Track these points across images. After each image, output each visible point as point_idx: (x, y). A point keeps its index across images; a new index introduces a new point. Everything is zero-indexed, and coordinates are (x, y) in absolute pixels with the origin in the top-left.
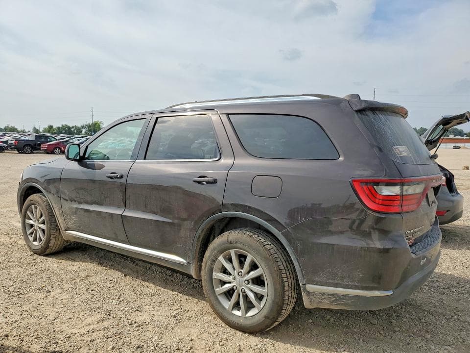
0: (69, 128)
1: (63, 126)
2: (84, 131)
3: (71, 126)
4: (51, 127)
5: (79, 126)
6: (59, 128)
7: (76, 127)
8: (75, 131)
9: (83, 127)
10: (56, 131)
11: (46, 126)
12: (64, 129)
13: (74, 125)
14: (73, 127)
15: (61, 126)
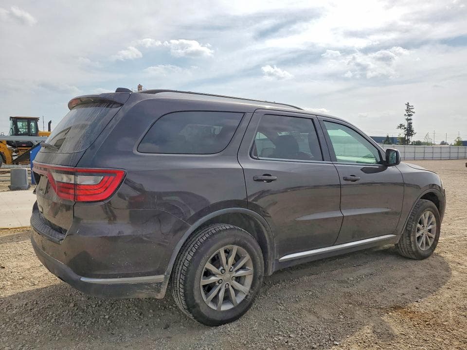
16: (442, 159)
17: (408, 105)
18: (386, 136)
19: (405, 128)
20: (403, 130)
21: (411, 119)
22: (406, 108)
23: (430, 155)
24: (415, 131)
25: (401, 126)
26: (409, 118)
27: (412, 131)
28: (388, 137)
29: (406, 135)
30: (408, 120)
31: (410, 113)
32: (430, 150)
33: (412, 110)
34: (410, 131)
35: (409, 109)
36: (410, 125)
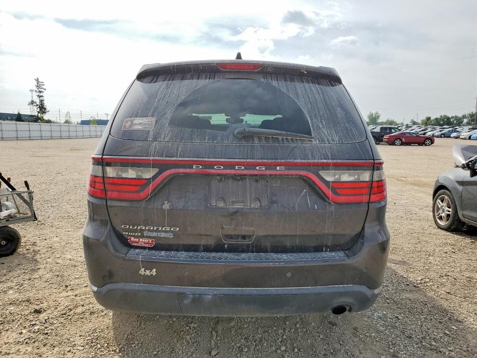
0: (448, 119)
1: (442, 117)
2: (465, 121)
3: (450, 116)
4: (429, 119)
5: (460, 115)
6: (437, 119)
7: (456, 118)
8: (455, 122)
9: (464, 117)
10: (433, 122)
11: (424, 118)
12: (443, 120)
13: (454, 116)
14: (453, 117)
15: (439, 117)
16: (71, 137)
17: (37, 80)
18: (17, 113)
19: (37, 105)
20: (35, 108)
21: (42, 96)
22: (36, 84)
23: (58, 134)
24: (48, 109)
25: (32, 103)
26: (40, 95)
27: (45, 109)
28: (19, 114)
29: (39, 112)
30: (40, 97)
31: (41, 90)
32: (58, 129)
33: (43, 87)
34: (42, 108)
35: (39, 85)
36: (41, 101)
